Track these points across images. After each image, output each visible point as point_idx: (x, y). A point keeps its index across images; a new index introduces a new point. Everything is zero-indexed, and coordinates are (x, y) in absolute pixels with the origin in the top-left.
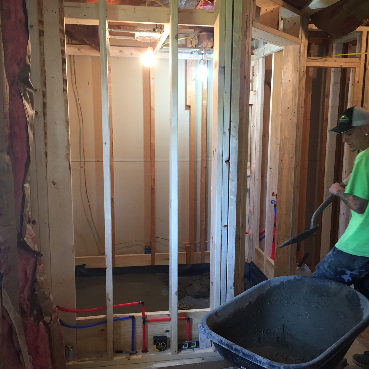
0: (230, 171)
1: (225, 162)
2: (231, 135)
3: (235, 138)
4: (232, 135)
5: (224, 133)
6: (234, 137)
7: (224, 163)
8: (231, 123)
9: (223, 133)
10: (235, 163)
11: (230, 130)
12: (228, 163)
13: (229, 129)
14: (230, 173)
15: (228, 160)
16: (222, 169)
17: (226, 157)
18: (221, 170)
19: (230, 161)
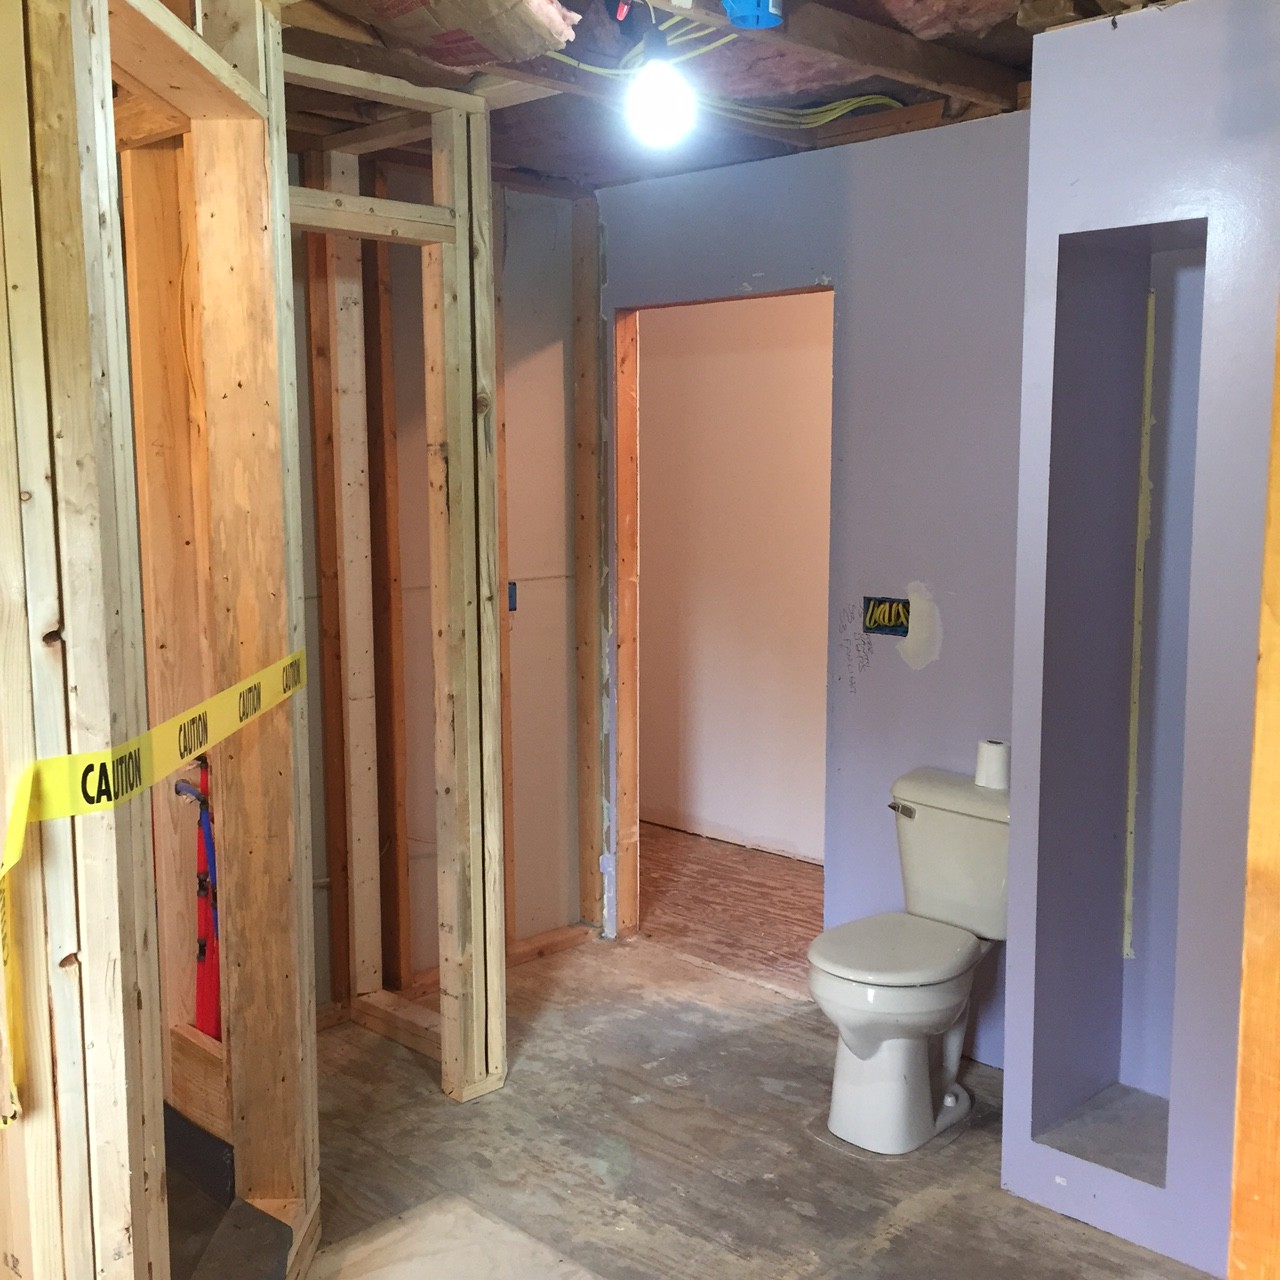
0: (71, 683)
1: (43, 643)
2: (62, 505)
3: (86, 518)
4: (68, 502)
5: (23, 496)
6: (79, 512)
7: (37, 645)
8: (58, 443)
9: (20, 494)
10: (94, 641)
11: (52, 478)
12: (58, 644)
13: (49, 474)
14: (72, 696)
15: (55, 629)
16: (26, 677)
17: (42, 617)
18: (27, 687)
19: (67, 635)
